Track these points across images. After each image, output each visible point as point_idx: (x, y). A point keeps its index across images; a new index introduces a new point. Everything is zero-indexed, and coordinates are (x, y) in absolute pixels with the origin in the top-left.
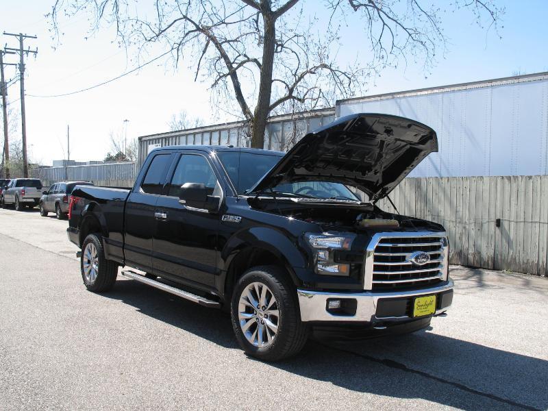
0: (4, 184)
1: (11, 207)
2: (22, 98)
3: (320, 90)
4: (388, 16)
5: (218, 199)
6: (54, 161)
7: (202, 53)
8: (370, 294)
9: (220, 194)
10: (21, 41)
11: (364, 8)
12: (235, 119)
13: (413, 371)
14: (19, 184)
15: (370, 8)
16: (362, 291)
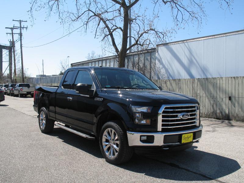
0: (14, 86)
1: (17, 96)
2: (21, 48)
3: (150, 40)
4: (180, 6)
5: (93, 90)
6: (37, 75)
7: (97, 26)
8: (160, 133)
9: (94, 88)
10: (20, 23)
11: (169, 3)
12: (112, 55)
13: (182, 168)
14: (20, 86)
15: (172, 3)
16: (156, 132)
